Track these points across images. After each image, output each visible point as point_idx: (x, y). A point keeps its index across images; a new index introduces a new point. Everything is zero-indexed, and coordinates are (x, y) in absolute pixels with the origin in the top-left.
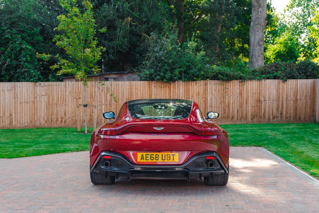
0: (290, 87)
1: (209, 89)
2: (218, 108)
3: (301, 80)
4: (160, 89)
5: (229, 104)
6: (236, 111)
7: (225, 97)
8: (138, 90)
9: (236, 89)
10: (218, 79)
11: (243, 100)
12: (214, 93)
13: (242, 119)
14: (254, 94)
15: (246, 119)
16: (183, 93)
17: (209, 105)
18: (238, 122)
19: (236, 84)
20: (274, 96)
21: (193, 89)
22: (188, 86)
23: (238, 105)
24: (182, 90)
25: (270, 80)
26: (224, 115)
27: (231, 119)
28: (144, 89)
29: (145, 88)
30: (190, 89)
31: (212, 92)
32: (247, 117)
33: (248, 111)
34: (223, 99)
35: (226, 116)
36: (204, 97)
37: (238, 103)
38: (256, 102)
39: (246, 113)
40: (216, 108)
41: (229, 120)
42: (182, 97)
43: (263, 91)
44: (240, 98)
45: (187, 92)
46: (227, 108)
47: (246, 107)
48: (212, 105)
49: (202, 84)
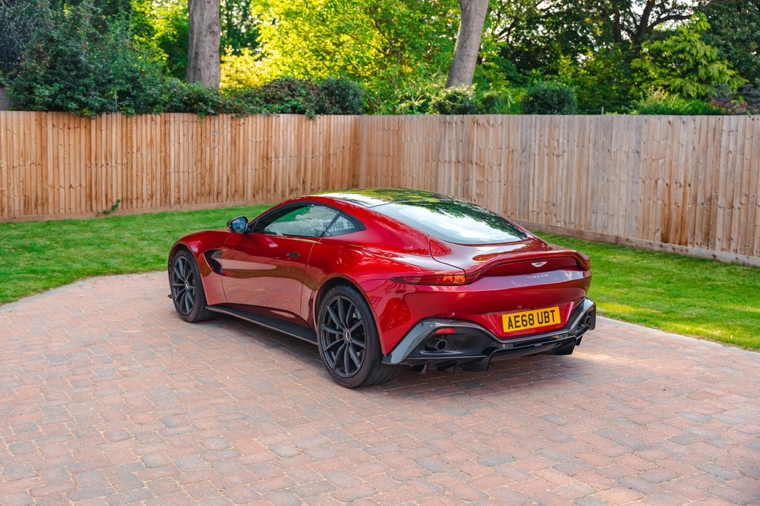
0: (318, 131)
1: (172, 133)
2: (191, 175)
3: (336, 116)
4: (66, 131)
5: (211, 165)
6: (225, 179)
7: (204, 151)
8: (13, 133)
9: (225, 133)
10: (193, 111)
11: (237, 157)
12: (184, 142)
13: (237, 195)
15: (243, 195)
16: (119, 141)
17: (172, 168)
18: (229, 202)
19: (225, 123)
20: (293, 148)
21: (139, 133)
22: (129, 126)
23: (229, 167)
24: (116, 135)
25: (285, 115)
26: (203, 189)
27: (215, 197)
28: (26, 133)
29: (30, 128)
30: (133, 132)
31: (179, 139)
32: (245, 192)
33: (246, 179)
34: (201, 153)
35: (206, 192)
36: (163, 149)
37: (229, 163)
38: (261, 161)
39: (244, 184)
40: (186, 174)
41: (211, 201)
42: (117, 151)
43: (274, 137)
44: (233, 151)
45: (127, 138)
46: (208, 174)
47: (243, 170)
48: (179, 168)
49: (158, 121)
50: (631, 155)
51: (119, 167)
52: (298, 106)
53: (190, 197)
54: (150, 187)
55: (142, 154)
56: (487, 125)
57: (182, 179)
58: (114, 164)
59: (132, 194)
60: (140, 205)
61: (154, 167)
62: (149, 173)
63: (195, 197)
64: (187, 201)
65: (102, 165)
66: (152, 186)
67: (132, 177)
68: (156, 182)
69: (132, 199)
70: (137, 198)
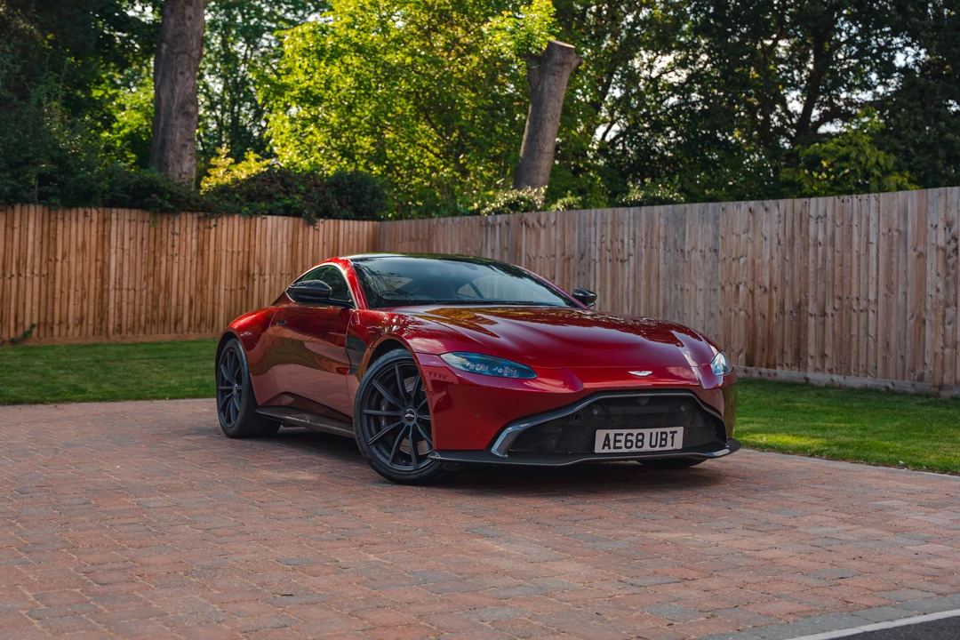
0: (321, 240)
1: (113, 235)
2: (138, 293)
3: (347, 222)
5: (167, 282)
6: (187, 302)
7: (158, 261)
9: (189, 238)
10: (143, 207)
11: (205, 272)
12: (129, 249)
13: (203, 325)
14: (235, 255)
15: (213, 325)
16: (37, 243)
17: (112, 284)
18: (191, 333)
19: (189, 224)
20: (284, 262)
21: (67, 234)
22: (52, 224)
23: (193, 285)
24: (34, 235)
25: (275, 217)
26: (155, 313)
27: (172, 326)
30: (58, 232)
31: (123, 244)
32: (216, 321)
33: (217, 302)
34: (154, 265)
35: (160, 317)
36: (99, 257)
37: (193, 279)
38: (239, 278)
39: (214, 309)
40: (132, 292)
41: (166, 330)
42: (33, 257)
43: (257, 247)
44: (200, 264)
45: (49, 239)
46: (162, 293)
47: (214, 290)
48: (121, 284)
49: (95, 218)
50: (708, 254)
51: (36, 279)
52: (293, 206)
53: (137, 324)
54: (79, 309)
55: (69, 263)
56: (537, 225)
57: (125, 299)
58: (28, 275)
59: (53, 316)
60: (63, 333)
61: (86, 281)
62: (79, 288)
63: (143, 324)
64: (132, 329)
65: (12, 276)
66: (82, 307)
67: (54, 293)
68: (88, 301)
69: (53, 323)
70: (60, 323)
